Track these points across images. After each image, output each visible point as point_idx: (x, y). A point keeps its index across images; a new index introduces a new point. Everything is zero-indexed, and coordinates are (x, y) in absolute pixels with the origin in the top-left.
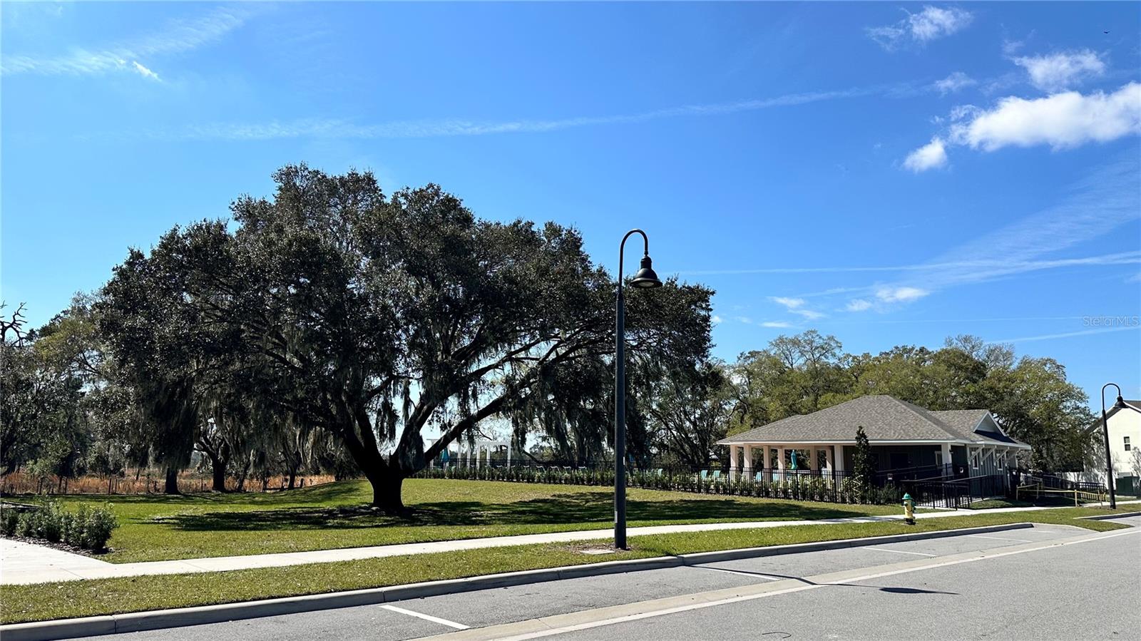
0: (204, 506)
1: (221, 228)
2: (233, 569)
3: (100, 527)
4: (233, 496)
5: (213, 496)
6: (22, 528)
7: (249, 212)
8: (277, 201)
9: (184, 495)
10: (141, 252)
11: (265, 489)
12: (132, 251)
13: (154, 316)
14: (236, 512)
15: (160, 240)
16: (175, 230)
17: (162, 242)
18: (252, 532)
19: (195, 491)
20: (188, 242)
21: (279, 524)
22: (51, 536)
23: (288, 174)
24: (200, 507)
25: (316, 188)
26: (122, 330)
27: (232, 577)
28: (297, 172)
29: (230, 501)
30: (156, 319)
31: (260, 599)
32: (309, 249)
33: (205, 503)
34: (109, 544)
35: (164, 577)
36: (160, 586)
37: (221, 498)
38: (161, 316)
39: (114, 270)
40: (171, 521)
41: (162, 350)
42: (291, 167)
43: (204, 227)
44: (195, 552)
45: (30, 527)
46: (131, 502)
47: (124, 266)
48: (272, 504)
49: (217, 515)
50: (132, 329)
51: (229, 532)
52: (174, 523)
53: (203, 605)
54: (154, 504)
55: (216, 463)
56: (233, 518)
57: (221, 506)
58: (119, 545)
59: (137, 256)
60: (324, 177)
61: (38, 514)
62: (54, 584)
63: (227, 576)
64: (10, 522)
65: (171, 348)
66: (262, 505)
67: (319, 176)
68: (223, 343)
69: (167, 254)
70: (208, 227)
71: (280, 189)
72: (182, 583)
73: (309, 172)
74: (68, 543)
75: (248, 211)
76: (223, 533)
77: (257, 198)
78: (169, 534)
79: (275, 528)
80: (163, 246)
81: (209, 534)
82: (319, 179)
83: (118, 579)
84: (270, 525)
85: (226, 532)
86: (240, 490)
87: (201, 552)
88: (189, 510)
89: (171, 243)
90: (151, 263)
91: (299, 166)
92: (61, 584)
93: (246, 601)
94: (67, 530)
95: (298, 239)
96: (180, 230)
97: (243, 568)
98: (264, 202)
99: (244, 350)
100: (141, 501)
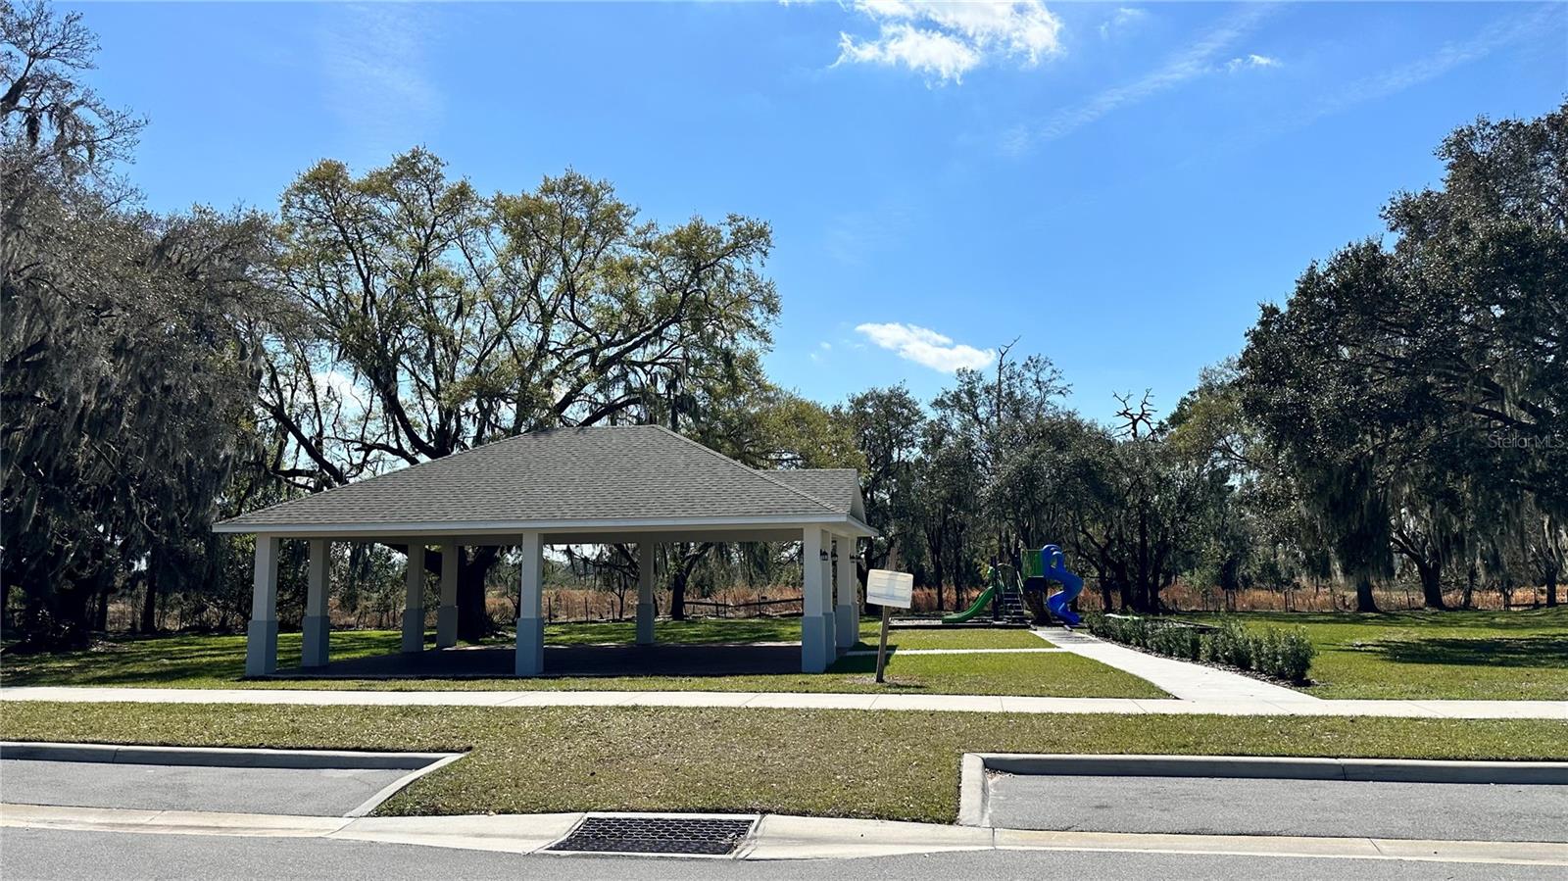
0: (1418, 629)
1: (1375, 249)
2: (1482, 717)
3: (1296, 654)
4: (1458, 615)
5: (1427, 615)
6: (1207, 651)
7: (1411, 216)
8: (1450, 186)
9: (1384, 613)
10: (1274, 306)
11: (1508, 605)
12: (1263, 308)
13: (1306, 385)
14: (1468, 639)
15: (1296, 285)
16: (1313, 267)
17: (1299, 288)
18: (1500, 669)
19: (1399, 608)
20: (1332, 280)
21: (1542, 658)
22: (1240, 662)
23: (1458, 143)
24: (1412, 630)
25: (1509, 148)
26: (1270, 409)
27: (1483, 728)
28: (1473, 134)
29: (1456, 623)
30: (1309, 389)
31: (1530, 760)
32: (1515, 247)
33: (1418, 625)
34: (1310, 675)
35: (1389, 719)
36: (1386, 729)
37: (1441, 619)
38: (1315, 383)
39: (1246, 335)
40: (1376, 648)
41: (1324, 427)
42: (1462, 130)
43: (1350, 254)
44: (1423, 691)
45: (1215, 651)
46: (1318, 622)
47: (1258, 328)
48: (1524, 628)
49: (1442, 643)
50: (1282, 406)
51: (1464, 667)
52: (1382, 652)
53: (1449, 759)
54: (1347, 625)
55: (1423, 569)
56: (1465, 647)
57: (1443, 629)
58: (1322, 677)
59: (1270, 312)
60: (1520, 125)
61: (1221, 636)
62: (1263, 717)
63: (1476, 726)
64: (1192, 644)
65: (1335, 424)
66: (1507, 629)
67: (1511, 128)
68: (1407, 405)
69: (1309, 302)
70: (1355, 253)
71: (1452, 166)
72: (1414, 730)
73: (1492, 128)
74: (1262, 672)
75: (1408, 215)
76: (1458, 668)
77: (1416, 191)
78: (1379, 666)
79: (1535, 665)
80: (1302, 292)
81: (1436, 669)
82: (1512, 132)
83: (1333, 717)
84: (1525, 658)
85: (1460, 667)
86: (1467, 606)
87: (1429, 692)
88: (1397, 634)
89: (1310, 286)
90: (1289, 317)
91: (1474, 125)
92: (1270, 718)
93: (1509, 760)
94: (1257, 655)
95: (1494, 237)
96: (1319, 266)
97: (1497, 717)
98: (1428, 194)
99: (1438, 411)
100: (1330, 621)
